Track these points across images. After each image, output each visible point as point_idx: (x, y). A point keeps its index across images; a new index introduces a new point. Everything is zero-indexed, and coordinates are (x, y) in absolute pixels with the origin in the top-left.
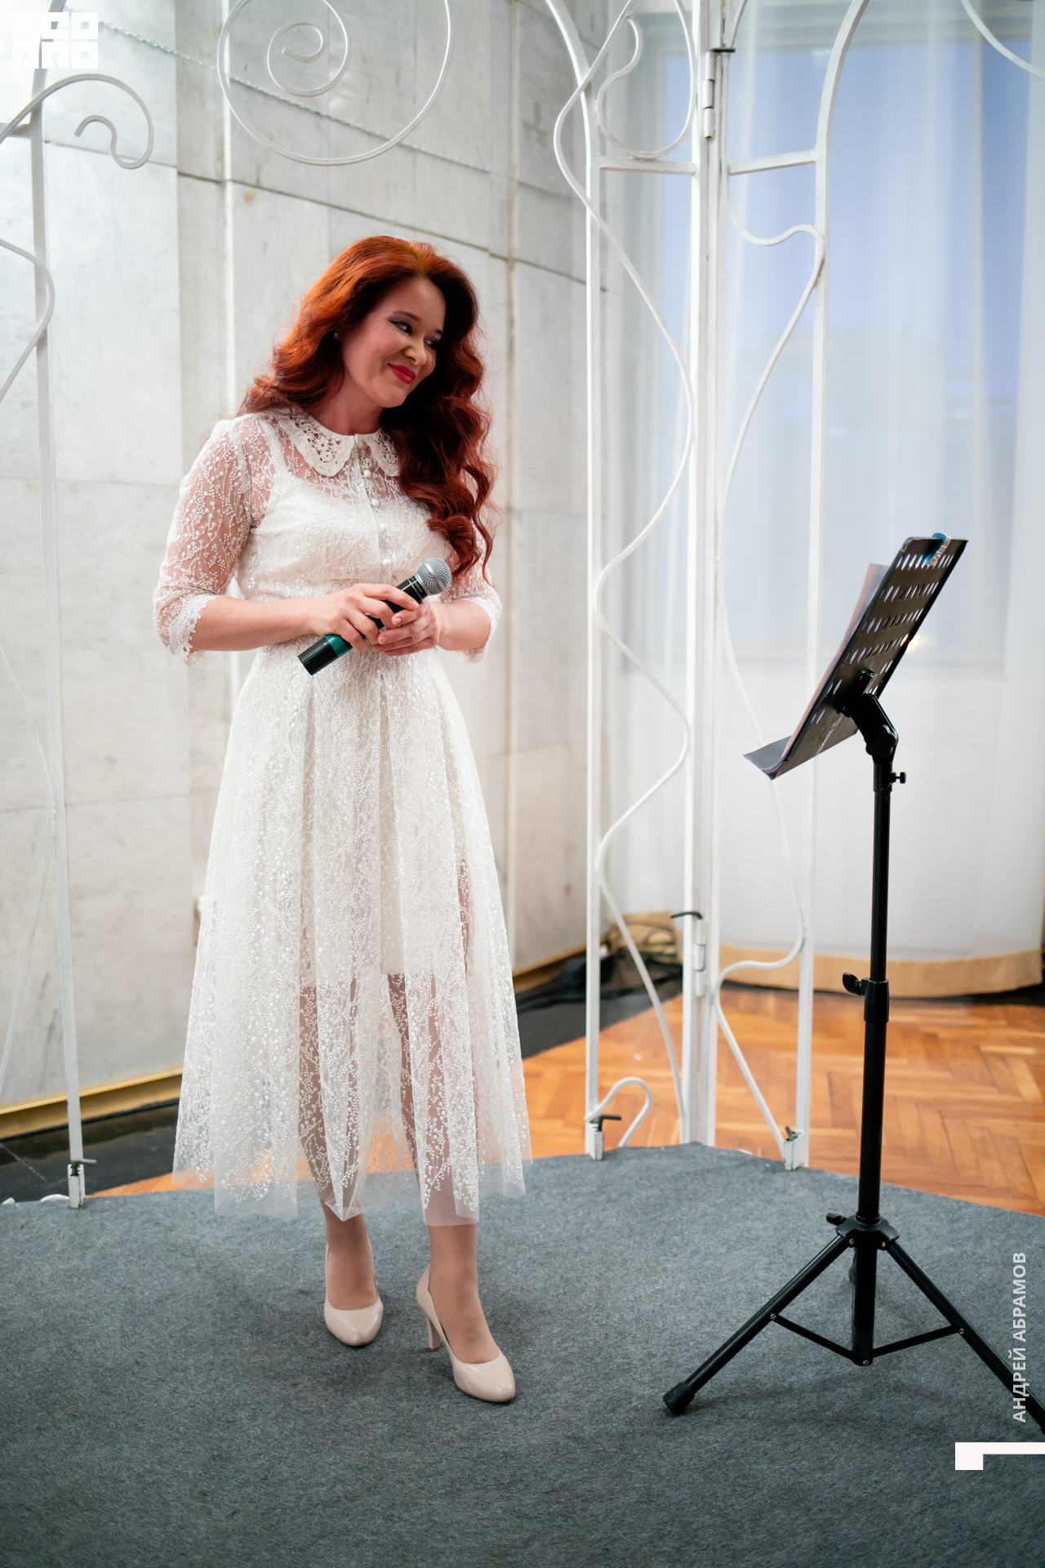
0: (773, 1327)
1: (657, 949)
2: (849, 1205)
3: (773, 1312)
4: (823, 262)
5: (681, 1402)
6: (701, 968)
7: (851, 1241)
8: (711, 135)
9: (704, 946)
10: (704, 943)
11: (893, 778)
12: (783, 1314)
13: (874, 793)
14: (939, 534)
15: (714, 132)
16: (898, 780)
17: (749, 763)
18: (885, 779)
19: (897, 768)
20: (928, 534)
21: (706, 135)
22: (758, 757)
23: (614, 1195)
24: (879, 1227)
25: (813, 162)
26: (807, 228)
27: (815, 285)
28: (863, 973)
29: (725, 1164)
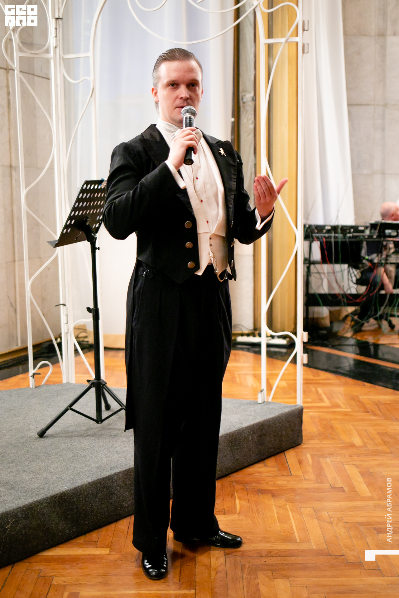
0: (70, 411)
1: (81, 339)
2: (93, 377)
3: (70, 407)
4: (93, 89)
5: (42, 434)
6: (66, 323)
7: (92, 386)
8: (56, 46)
9: (67, 315)
10: (67, 314)
11: (96, 249)
12: (73, 407)
13: (91, 253)
14: (103, 179)
15: (57, 45)
16: (97, 249)
17: (47, 244)
18: (94, 249)
19: (97, 246)
20: (100, 179)
21: (55, 46)
22: (50, 243)
23: (36, 396)
24: (101, 381)
25: (89, 57)
26: (88, 78)
27: (91, 96)
28: (92, 306)
29: (76, 387)
